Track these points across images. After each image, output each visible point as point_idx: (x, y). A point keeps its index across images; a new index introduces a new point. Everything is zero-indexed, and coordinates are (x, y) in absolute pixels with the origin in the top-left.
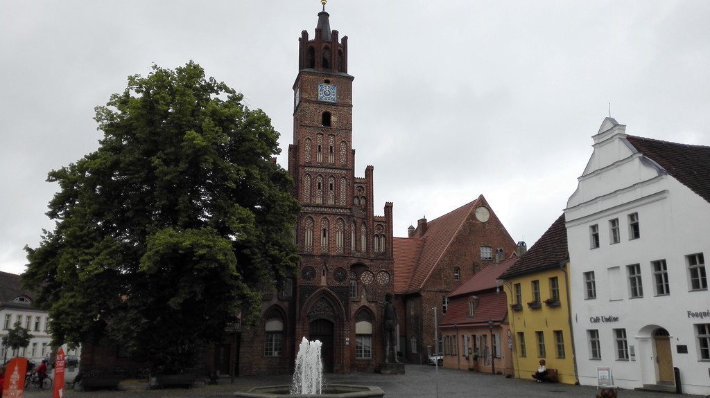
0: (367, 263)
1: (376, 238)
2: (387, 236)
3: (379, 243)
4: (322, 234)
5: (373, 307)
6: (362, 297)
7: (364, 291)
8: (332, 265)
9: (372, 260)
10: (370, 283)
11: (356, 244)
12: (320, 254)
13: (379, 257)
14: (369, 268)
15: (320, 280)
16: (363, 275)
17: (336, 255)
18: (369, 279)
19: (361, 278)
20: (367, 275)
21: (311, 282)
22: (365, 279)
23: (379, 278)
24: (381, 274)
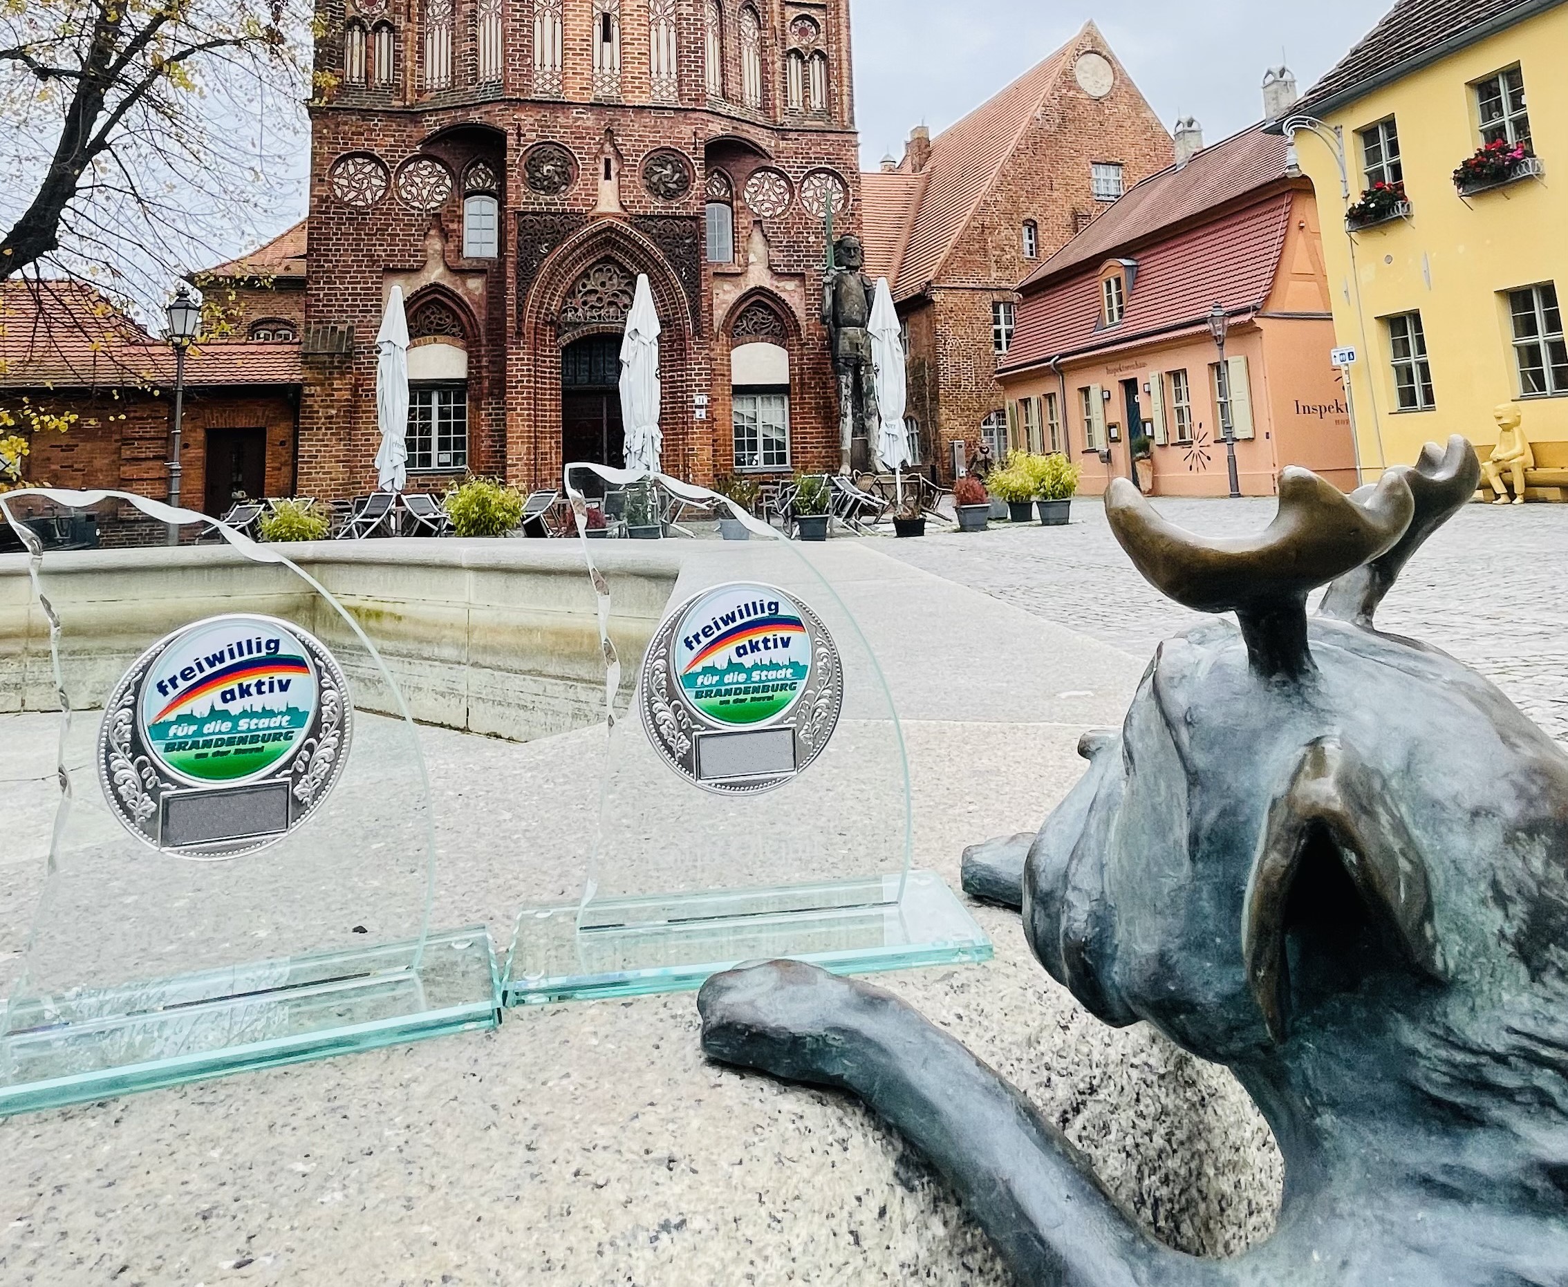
0: (765, 140)
1: (793, 62)
2: (832, 56)
3: (806, 77)
4: (597, 30)
5: (790, 291)
6: (752, 258)
7: (757, 237)
8: (638, 140)
9: (782, 132)
10: (779, 210)
11: (723, 75)
12: (592, 101)
13: (807, 123)
14: (771, 158)
15: (594, 193)
16: (753, 185)
17: (650, 103)
18: (773, 198)
19: (747, 196)
20: (767, 186)
21: (559, 202)
22: (760, 198)
23: (809, 194)
24: (816, 181)
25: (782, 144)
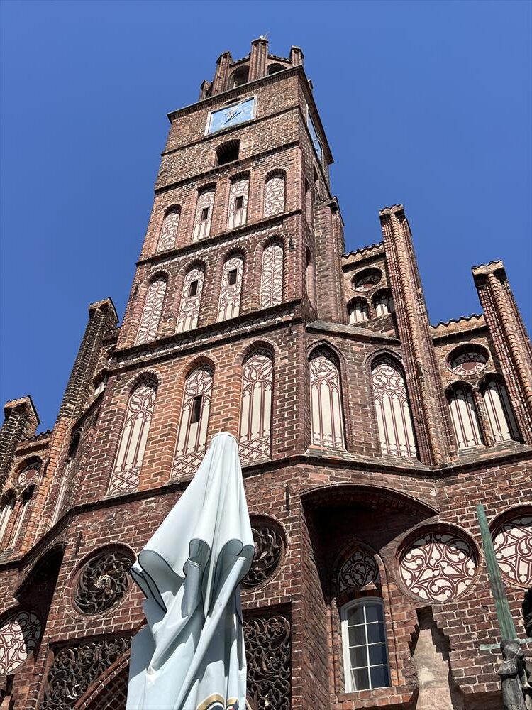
0: (418, 489)
4: (186, 416)
7: (429, 637)
9: (445, 475)
10: (462, 587)
11: (344, 424)
13: (484, 456)
14: (433, 513)
16: (414, 559)
18: (449, 571)
19: (407, 575)
20: (436, 554)
21: (104, 619)
22: (428, 574)
23: (509, 551)
24: (516, 532)
25: (447, 489)
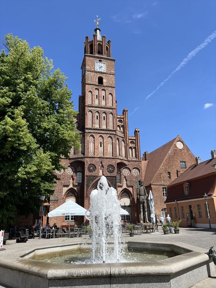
0: (126, 163)
1: (131, 149)
2: (137, 148)
4: (99, 145)
5: (130, 189)
6: (124, 183)
8: (106, 163)
9: (129, 161)
10: (128, 174)
11: (119, 152)
12: (99, 157)
13: (133, 159)
14: (127, 166)
15: (99, 172)
16: (124, 170)
17: (108, 157)
18: (127, 172)
19: (123, 172)
20: (126, 170)
21: (93, 174)
22: (125, 172)
23: (134, 172)
24: (134, 169)
25: (129, 163)
